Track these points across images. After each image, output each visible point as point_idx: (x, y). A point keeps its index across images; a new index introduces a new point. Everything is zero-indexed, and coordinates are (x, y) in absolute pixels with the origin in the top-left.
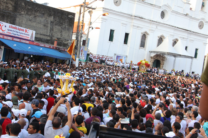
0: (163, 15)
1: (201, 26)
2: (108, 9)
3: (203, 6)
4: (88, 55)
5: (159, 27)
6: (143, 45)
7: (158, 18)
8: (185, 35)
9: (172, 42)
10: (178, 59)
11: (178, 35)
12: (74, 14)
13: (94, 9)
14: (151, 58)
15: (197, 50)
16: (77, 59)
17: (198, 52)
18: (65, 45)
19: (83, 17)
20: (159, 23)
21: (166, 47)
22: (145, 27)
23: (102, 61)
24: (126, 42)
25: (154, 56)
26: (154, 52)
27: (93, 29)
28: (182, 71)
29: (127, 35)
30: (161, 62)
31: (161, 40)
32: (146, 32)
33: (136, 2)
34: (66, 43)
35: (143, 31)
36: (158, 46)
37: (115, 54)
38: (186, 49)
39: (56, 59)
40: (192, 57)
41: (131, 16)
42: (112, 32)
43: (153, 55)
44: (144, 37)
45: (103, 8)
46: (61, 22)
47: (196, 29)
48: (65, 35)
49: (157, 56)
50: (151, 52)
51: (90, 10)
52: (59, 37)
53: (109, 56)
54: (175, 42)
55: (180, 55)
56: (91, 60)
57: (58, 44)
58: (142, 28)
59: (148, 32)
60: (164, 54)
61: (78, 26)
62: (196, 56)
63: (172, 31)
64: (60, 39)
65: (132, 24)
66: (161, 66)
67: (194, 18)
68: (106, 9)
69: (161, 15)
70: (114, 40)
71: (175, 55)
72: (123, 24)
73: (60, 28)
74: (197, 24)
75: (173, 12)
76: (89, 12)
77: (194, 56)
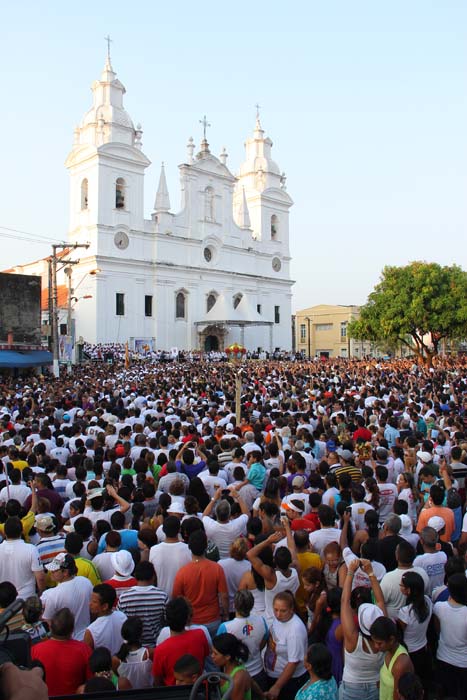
0: (208, 254)
1: (277, 266)
2: (106, 258)
3: (274, 231)
4: (81, 347)
5: (204, 278)
6: (180, 312)
7: (200, 261)
8: (253, 285)
9: (232, 300)
10: (248, 328)
11: (241, 286)
12: (38, 279)
13: (76, 263)
14: (200, 334)
15: (277, 308)
16: (55, 362)
17: (280, 311)
18: (30, 339)
19: (55, 282)
20: (203, 269)
21: (222, 312)
22: (181, 281)
23: (109, 355)
24: (148, 312)
25: (205, 331)
26: (203, 323)
27: (76, 300)
28: (259, 349)
29: (148, 299)
30: (219, 338)
31: (211, 300)
32: (183, 290)
33: (157, 239)
34: (31, 334)
35: (178, 287)
36: (209, 310)
37: (132, 338)
38: (259, 310)
39: (16, 370)
40: (270, 324)
41: (152, 263)
42: (120, 297)
43: (202, 328)
44: (181, 298)
45: (97, 257)
46: (16, 296)
47: (270, 273)
48: (27, 318)
49: (210, 329)
50: (198, 324)
51: (68, 266)
52: (17, 324)
53: (121, 343)
54: (237, 300)
55: (249, 323)
56: (88, 356)
57: (16, 339)
58: (174, 282)
59: (187, 288)
60: (220, 324)
61: (50, 300)
62: (277, 320)
63: (229, 282)
64: (18, 328)
65: (156, 278)
66: (220, 346)
67: (263, 254)
68: (101, 257)
69: (205, 255)
70: (125, 311)
71: (242, 324)
72: (137, 280)
73: (15, 307)
74: (269, 264)
75: (225, 247)
76: (67, 271)
77: (273, 321)
